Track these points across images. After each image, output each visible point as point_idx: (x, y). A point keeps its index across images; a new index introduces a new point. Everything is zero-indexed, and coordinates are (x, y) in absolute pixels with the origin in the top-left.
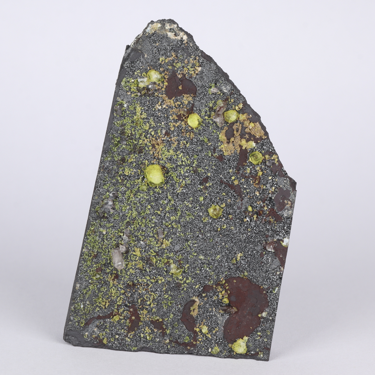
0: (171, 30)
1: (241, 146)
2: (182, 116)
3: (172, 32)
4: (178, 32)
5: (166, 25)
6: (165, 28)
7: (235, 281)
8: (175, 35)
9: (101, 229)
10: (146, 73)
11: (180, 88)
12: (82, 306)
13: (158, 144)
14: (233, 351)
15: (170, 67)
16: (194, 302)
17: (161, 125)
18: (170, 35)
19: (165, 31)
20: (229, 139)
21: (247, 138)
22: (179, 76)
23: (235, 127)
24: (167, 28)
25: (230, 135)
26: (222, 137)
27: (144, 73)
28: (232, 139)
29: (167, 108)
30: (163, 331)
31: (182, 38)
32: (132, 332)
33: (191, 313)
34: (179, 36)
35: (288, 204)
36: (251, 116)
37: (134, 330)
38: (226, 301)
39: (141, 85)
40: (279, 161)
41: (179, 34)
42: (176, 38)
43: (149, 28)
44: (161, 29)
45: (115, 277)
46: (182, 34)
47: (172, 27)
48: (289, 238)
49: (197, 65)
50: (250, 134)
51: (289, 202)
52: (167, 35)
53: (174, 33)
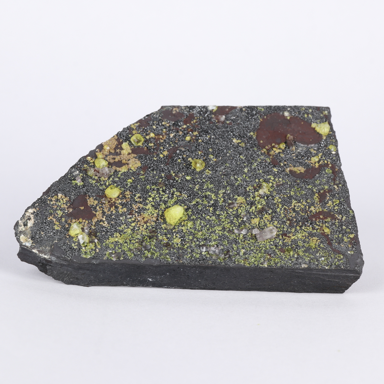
0: (25, 225)
1: (129, 154)
2: (110, 203)
3: (27, 223)
4: (26, 218)
5: (21, 230)
6: (24, 231)
7: (262, 142)
8: (29, 219)
9: (241, 254)
10: (73, 238)
11: (82, 208)
12: (323, 259)
13: (143, 218)
14: (329, 134)
15: (63, 219)
16: (290, 171)
17: (123, 220)
18: (30, 224)
19: (27, 230)
20: (124, 164)
21: (120, 150)
22: (71, 210)
23: (112, 161)
24: (24, 229)
25: (120, 164)
26: (123, 169)
27: (74, 239)
28: (124, 161)
29: (105, 217)
30: (326, 192)
31: (32, 214)
32: (335, 216)
33: (303, 172)
34: (30, 216)
35: (176, 111)
36: (98, 149)
37: (333, 215)
38: (283, 146)
39: (87, 239)
40: (137, 123)
41: (28, 216)
42: (32, 218)
43: (26, 244)
44: (26, 234)
45: (286, 235)
46: (27, 214)
47: (22, 224)
48: (208, 106)
49: (56, 197)
50: (115, 149)
51: (174, 109)
52: (31, 227)
53: (28, 221)
